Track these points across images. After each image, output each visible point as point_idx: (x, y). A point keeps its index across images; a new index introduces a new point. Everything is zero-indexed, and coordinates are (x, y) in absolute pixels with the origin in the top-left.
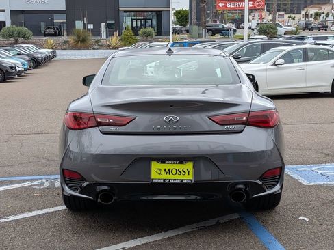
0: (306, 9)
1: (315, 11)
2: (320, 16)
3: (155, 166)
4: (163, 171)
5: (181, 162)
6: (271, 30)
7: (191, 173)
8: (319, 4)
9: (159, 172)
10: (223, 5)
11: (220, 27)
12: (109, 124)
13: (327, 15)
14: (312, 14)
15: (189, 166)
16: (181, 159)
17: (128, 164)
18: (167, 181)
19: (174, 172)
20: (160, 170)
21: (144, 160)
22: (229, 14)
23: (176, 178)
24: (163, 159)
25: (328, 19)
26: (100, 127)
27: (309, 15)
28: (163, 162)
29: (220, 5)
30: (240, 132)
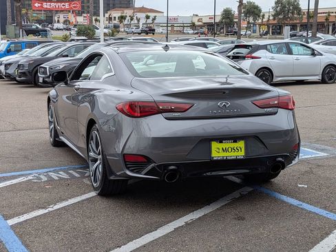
0: (109, 12)
1: (119, 15)
2: (125, 19)
3: (215, 145)
4: (221, 149)
5: (235, 141)
6: (89, 31)
7: (243, 150)
8: (121, 7)
9: (217, 150)
10: (40, 5)
11: (34, 27)
12: (171, 111)
13: (132, 19)
14: (115, 17)
15: (241, 144)
16: (235, 138)
17: (192, 147)
18: (225, 158)
19: (230, 150)
20: (219, 149)
21: (206, 141)
22: (35, 15)
23: (232, 155)
24: (220, 139)
25: (132, 22)
26: (164, 114)
27: (113, 19)
28: (221, 142)
29: (36, 5)
30: (275, 113)
